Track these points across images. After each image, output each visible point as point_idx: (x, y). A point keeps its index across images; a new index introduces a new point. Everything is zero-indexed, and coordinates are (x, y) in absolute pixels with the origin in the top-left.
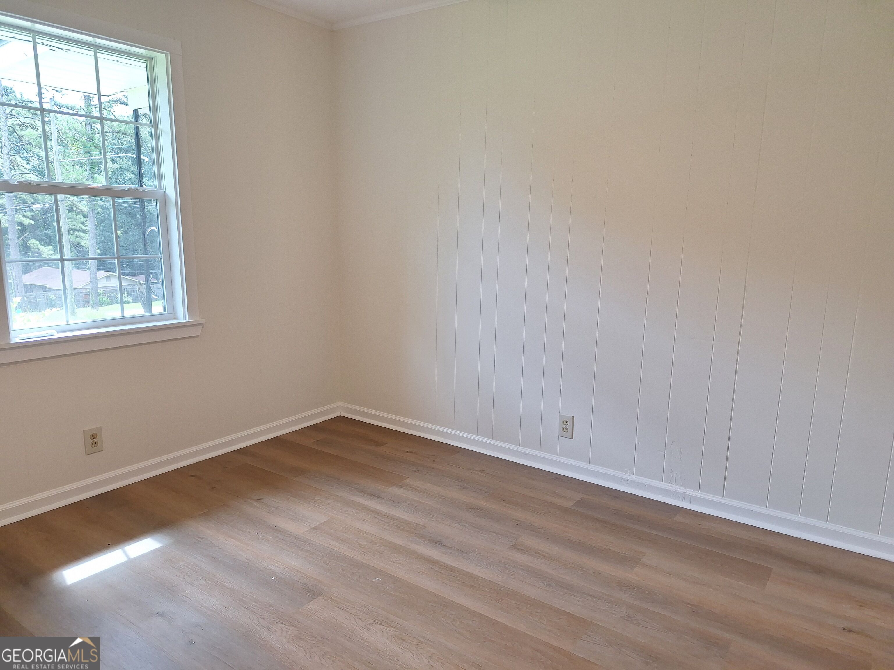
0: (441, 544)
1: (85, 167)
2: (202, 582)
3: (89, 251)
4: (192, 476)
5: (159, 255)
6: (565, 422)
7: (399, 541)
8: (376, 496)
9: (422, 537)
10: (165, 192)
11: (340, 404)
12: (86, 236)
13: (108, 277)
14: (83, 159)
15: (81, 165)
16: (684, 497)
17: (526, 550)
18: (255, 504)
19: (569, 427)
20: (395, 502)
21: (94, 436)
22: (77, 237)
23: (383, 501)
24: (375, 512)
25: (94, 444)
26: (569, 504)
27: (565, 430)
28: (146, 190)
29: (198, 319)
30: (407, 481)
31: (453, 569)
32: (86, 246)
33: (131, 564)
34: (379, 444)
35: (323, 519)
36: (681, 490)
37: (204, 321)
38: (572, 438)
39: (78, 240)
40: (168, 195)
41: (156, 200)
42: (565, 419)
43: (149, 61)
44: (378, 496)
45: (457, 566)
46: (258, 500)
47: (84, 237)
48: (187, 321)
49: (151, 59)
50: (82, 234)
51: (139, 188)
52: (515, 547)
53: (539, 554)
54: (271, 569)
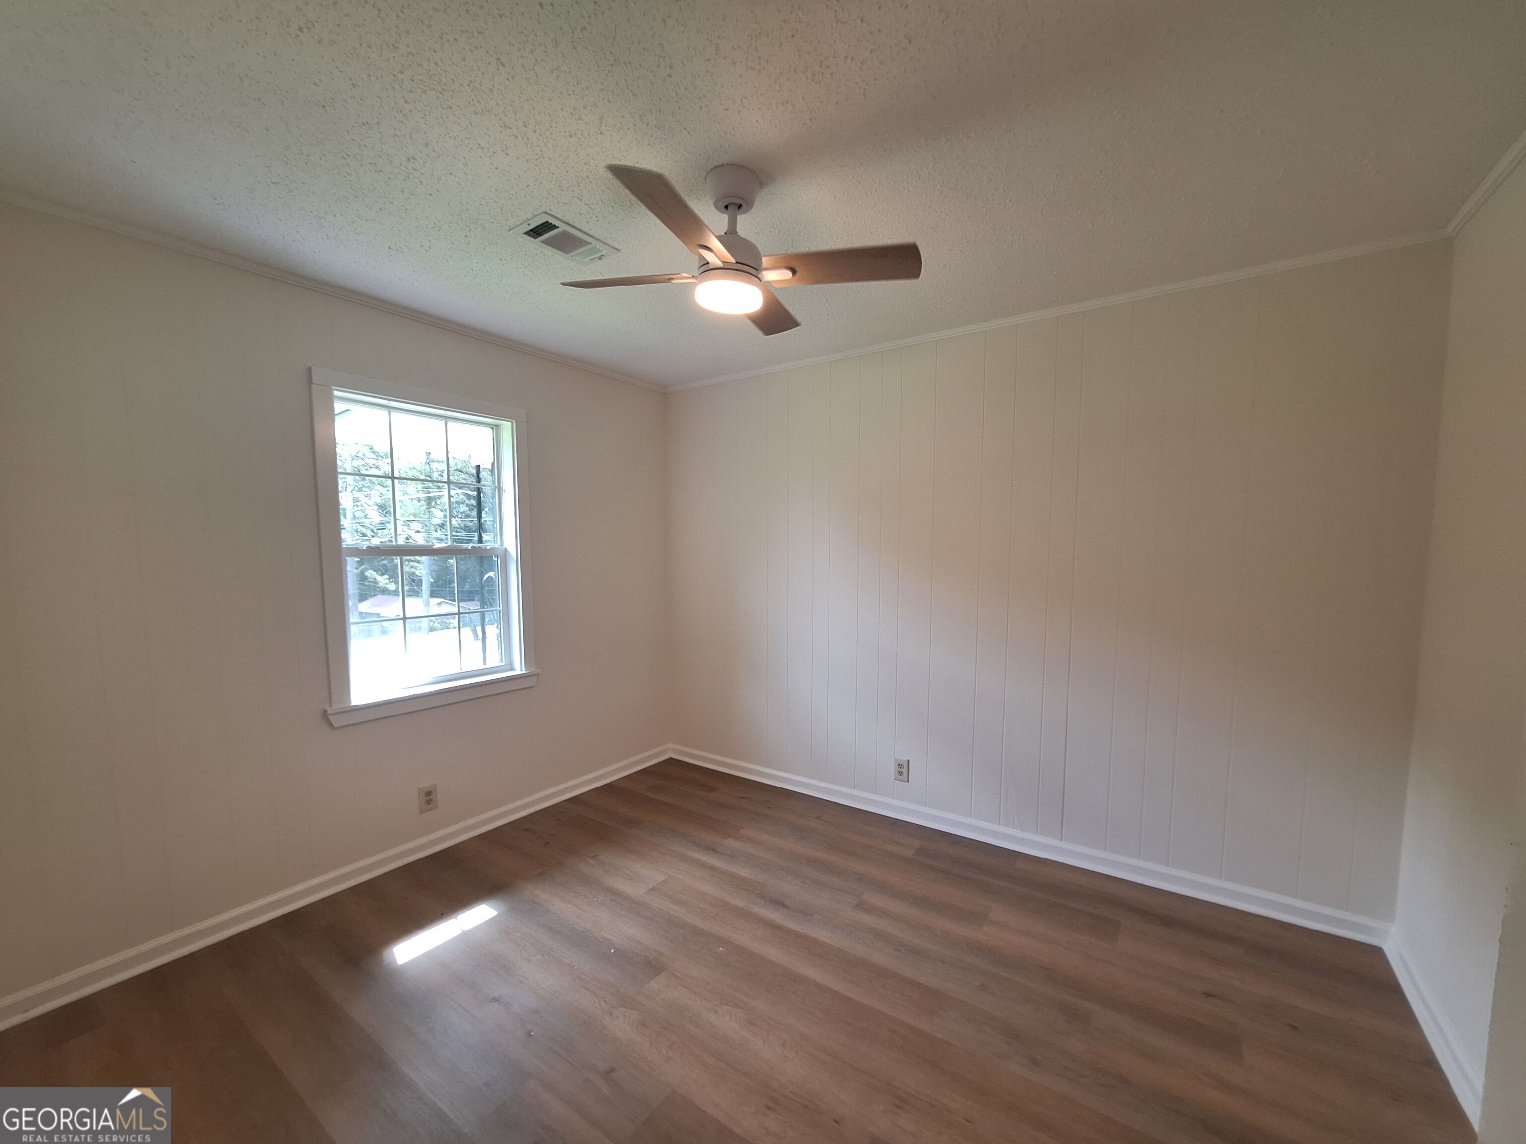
0: (783, 905)
1: (423, 503)
2: (540, 957)
3: (423, 581)
4: (526, 830)
5: (499, 608)
6: (900, 766)
7: (740, 903)
8: (711, 849)
9: (763, 897)
10: (506, 548)
11: (670, 745)
12: (421, 566)
13: (439, 604)
14: (422, 495)
15: (419, 500)
16: (1022, 841)
17: (870, 909)
18: (591, 862)
19: (904, 770)
20: (733, 856)
21: (429, 794)
22: (412, 567)
23: (721, 856)
24: (712, 868)
25: (429, 802)
26: (909, 853)
27: (900, 773)
28: (488, 548)
29: (534, 670)
30: (743, 832)
31: (799, 936)
32: (420, 575)
33: (465, 937)
34: (712, 790)
35: (661, 878)
36: (1018, 833)
37: (539, 671)
38: (908, 781)
39: (412, 569)
40: (509, 552)
41: (497, 556)
42: (901, 763)
43: (496, 428)
44: (714, 850)
45: (801, 931)
46: (593, 857)
47: (418, 567)
48: (524, 672)
49: (497, 426)
50: (416, 564)
51: (480, 545)
52: (861, 906)
53: (885, 914)
54: (610, 940)
